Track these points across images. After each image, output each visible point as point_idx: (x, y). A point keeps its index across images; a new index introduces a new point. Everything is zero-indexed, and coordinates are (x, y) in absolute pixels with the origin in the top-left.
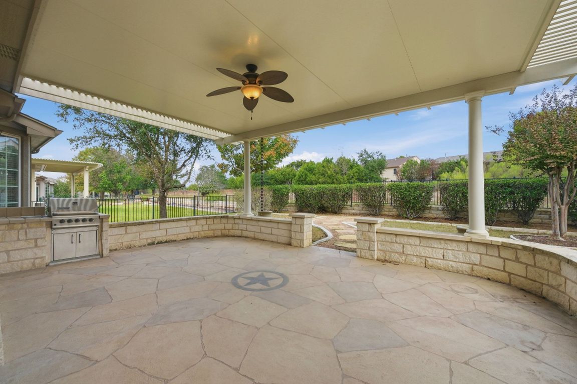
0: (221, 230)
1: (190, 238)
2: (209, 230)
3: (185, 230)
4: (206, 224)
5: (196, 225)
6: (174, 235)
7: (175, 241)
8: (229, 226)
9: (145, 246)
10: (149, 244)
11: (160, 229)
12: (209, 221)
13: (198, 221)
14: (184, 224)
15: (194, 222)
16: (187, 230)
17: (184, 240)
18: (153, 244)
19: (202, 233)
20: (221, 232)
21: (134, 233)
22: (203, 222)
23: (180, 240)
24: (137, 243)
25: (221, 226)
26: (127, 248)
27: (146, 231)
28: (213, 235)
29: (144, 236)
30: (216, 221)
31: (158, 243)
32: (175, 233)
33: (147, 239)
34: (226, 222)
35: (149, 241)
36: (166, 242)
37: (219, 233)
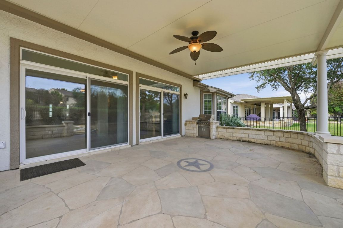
0: (298, 145)
1: (267, 144)
2: (286, 142)
3: (262, 137)
4: (283, 137)
5: (273, 135)
6: (254, 139)
7: (255, 143)
8: (305, 143)
9: (235, 140)
10: (237, 140)
11: (244, 133)
12: (286, 135)
13: (275, 133)
14: (263, 133)
15: (271, 133)
16: (265, 138)
17: (262, 144)
18: (240, 141)
19: (279, 143)
20: (298, 147)
21: (230, 132)
22: (280, 134)
23: (259, 144)
24: (231, 138)
25: (299, 142)
26: (226, 139)
27: (235, 133)
28: (290, 147)
29: (234, 135)
30: (292, 136)
31: (243, 141)
32: (255, 138)
33: (236, 137)
34: (303, 138)
35: (237, 139)
36: (248, 142)
37: (296, 147)
